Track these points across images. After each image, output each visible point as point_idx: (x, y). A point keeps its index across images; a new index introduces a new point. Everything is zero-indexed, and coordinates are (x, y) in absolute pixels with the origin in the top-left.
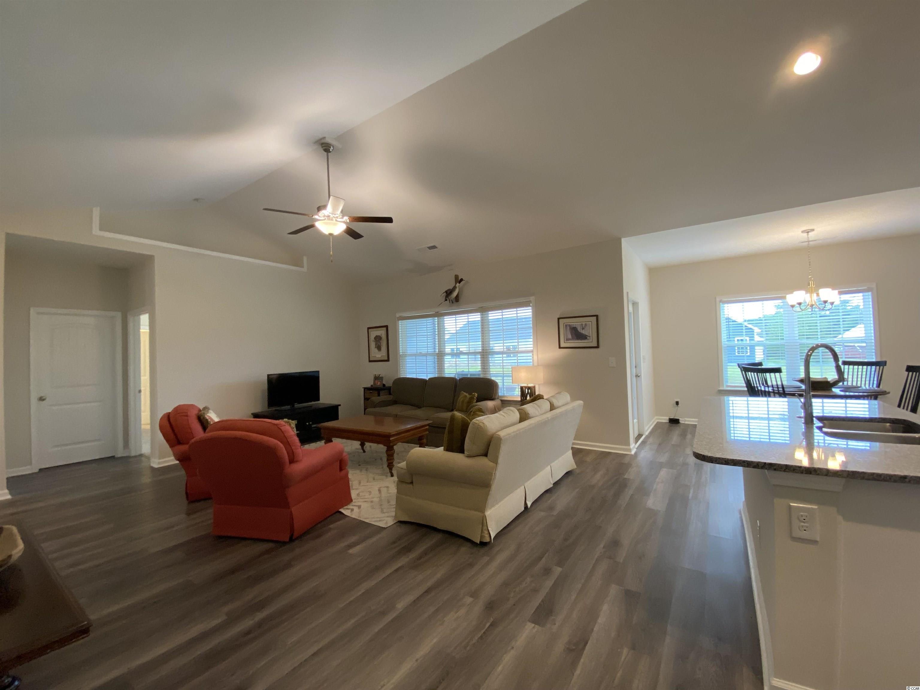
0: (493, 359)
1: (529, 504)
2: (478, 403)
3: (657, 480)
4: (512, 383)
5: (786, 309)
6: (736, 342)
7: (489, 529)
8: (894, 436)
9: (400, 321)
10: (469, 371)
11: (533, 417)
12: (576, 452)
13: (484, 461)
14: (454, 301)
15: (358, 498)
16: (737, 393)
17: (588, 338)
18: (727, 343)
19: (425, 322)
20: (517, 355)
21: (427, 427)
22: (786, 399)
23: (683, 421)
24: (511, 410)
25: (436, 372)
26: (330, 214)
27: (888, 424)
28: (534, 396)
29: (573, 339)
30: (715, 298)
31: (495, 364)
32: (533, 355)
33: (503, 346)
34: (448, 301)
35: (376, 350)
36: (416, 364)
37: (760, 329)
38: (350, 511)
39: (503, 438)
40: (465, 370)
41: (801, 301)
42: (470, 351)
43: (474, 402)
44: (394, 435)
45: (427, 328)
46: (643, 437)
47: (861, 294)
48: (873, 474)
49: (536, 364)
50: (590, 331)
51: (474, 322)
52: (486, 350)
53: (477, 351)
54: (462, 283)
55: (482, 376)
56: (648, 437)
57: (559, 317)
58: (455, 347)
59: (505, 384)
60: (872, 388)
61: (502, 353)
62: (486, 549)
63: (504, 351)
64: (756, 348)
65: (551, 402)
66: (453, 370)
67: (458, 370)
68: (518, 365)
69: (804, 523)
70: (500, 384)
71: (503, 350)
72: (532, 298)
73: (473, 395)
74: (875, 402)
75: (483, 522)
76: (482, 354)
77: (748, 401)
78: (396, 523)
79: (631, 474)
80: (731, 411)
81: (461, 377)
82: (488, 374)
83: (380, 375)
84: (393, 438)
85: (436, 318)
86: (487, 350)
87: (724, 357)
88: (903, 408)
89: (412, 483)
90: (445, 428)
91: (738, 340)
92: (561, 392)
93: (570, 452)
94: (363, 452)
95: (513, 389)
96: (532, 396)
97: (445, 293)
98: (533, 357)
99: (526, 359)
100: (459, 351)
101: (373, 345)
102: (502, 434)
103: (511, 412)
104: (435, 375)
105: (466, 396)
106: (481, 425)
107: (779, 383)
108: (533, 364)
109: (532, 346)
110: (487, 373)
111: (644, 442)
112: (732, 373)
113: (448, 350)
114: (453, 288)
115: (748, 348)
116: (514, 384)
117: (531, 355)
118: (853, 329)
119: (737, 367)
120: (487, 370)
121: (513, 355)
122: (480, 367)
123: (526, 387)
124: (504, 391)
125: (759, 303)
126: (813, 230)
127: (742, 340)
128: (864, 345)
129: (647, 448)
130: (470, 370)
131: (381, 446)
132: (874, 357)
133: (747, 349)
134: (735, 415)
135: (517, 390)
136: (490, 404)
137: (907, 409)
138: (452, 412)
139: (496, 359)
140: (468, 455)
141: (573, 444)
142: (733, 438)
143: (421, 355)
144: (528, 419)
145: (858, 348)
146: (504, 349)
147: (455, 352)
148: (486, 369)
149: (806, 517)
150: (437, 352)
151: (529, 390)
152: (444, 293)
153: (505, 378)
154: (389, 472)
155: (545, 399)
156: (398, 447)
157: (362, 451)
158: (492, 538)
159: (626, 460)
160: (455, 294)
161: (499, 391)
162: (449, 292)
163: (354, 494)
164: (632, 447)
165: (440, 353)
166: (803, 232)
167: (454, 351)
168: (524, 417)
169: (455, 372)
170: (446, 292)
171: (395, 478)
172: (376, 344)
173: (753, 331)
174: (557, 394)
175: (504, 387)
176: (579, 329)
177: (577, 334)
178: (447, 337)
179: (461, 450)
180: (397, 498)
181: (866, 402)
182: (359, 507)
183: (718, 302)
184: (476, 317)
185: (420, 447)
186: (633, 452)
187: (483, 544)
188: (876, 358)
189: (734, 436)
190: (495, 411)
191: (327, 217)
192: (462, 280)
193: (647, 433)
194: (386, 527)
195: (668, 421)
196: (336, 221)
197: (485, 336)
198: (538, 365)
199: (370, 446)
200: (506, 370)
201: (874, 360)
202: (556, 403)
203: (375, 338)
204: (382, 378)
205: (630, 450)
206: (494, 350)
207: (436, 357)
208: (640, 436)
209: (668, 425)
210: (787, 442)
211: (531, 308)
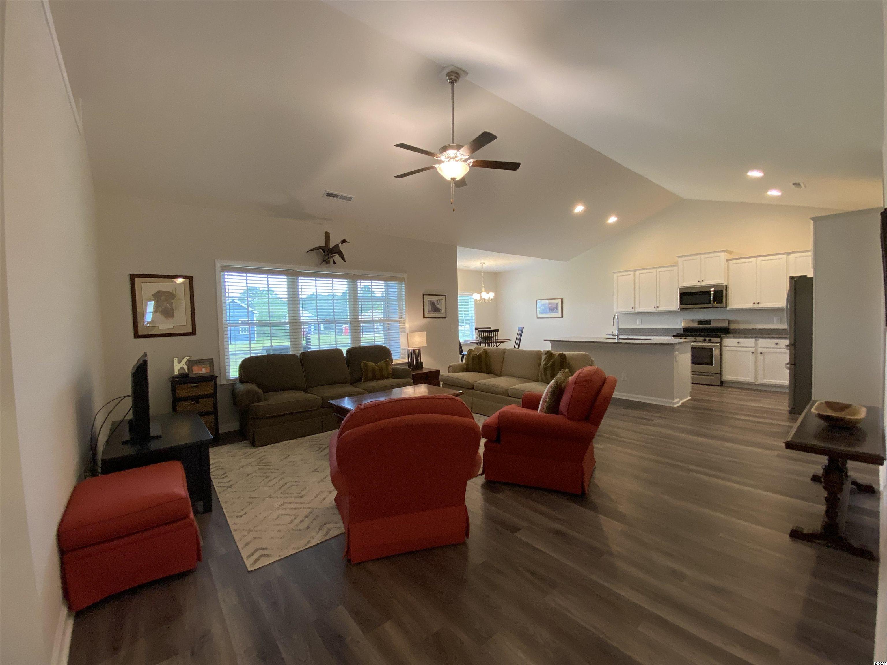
17: (441, 311)
25: (289, 346)
29: (432, 311)
33: (373, 315)
35: (158, 316)
49: (407, 331)
50: (441, 306)
52: (357, 318)
57: (423, 294)
72: (405, 275)
76: (352, 323)
98: (404, 325)
110: (359, 341)
113: (303, 317)
122: (349, 337)
126: (484, 263)
143: (260, 323)
146: (373, 318)
148: (358, 337)
150: (290, 321)
165: (295, 321)
166: (481, 263)
176: (435, 304)
177: (435, 308)
192: (344, 241)
197: (357, 305)
200: (377, 338)
206: (364, 319)
207: (288, 328)
211: (404, 283)
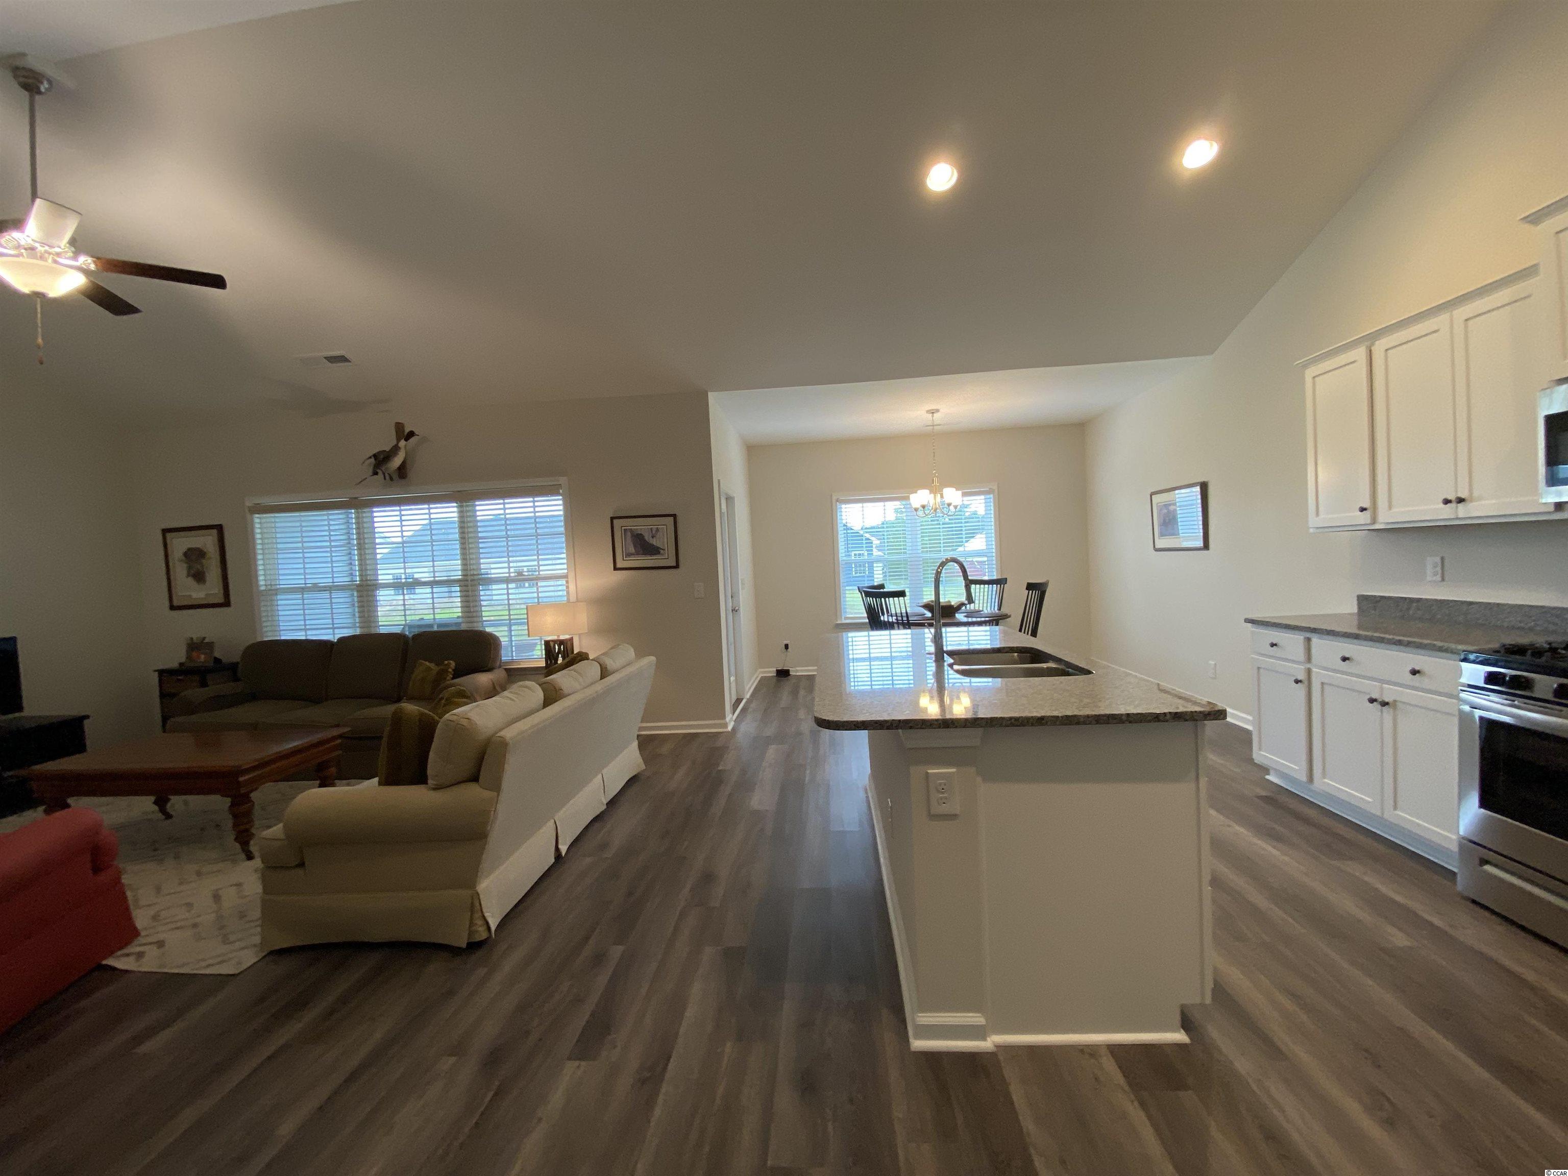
0: (488, 593)
1: (563, 849)
2: (457, 681)
3: (764, 764)
4: (529, 636)
5: (909, 514)
6: (853, 558)
7: (486, 915)
8: (1021, 668)
9: (257, 515)
10: (434, 619)
11: (569, 695)
12: (646, 743)
13: (473, 791)
14: (395, 476)
15: (156, 924)
16: (857, 627)
17: (662, 551)
18: (844, 558)
19: (326, 517)
20: (537, 584)
21: (339, 741)
22: (909, 631)
23: (794, 671)
24: (526, 687)
25: (358, 625)
26: (37, 245)
27: (1016, 654)
28: (571, 656)
29: (637, 554)
30: (831, 496)
31: (493, 602)
32: (567, 582)
33: (509, 568)
34: (380, 476)
35: (191, 581)
36: (304, 610)
37: (879, 539)
38: (132, 959)
39: (511, 742)
40: (426, 617)
41: (925, 503)
42: (437, 579)
43: (448, 678)
44: (248, 771)
45: (330, 530)
46: (744, 701)
47: (983, 497)
48: (1011, 718)
49: (573, 598)
50: (664, 540)
51: (447, 523)
52: (471, 575)
53: (452, 578)
54: (413, 440)
55: (464, 627)
56: (749, 701)
57: (612, 516)
58: (402, 571)
59: (513, 638)
60: (994, 612)
61: (507, 581)
62: (480, 953)
63: (510, 576)
64: (875, 565)
65: (602, 663)
66: (398, 618)
67: (408, 618)
68: (539, 602)
69: (943, 793)
70: (504, 640)
71: (507, 575)
72: (563, 480)
73: (446, 665)
74: (997, 628)
75: (474, 906)
76: (462, 583)
77: (869, 636)
78: (265, 956)
79: (728, 763)
80: (851, 652)
81: (416, 631)
82: (478, 622)
83: (204, 638)
84: (247, 777)
85: (353, 511)
86: (474, 575)
87: (843, 578)
88: (1024, 633)
89: (302, 865)
90: (380, 738)
91: (855, 555)
92: (618, 645)
93: (635, 744)
94: (163, 817)
95: (532, 647)
96: (568, 656)
97: (373, 460)
98: (567, 587)
99: (555, 591)
100: (412, 578)
101: (180, 571)
102: (508, 734)
103: (525, 689)
104: (356, 630)
105: (429, 669)
106: (465, 722)
107: (904, 611)
108: (568, 599)
109: (565, 566)
110: (475, 619)
111: (744, 710)
112: (851, 599)
113: (385, 575)
114: (390, 450)
115: (867, 565)
116: (532, 638)
117: (564, 582)
118: (972, 540)
119: (858, 591)
120: (475, 614)
121: (530, 585)
122: (459, 610)
123: (555, 642)
124: (512, 651)
125: (880, 505)
126: (938, 411)
127: (860, 555)
128: (985, 559)
129: (749, 717)
130: (437, 616)
131: (216, 798)
132: (995, 573)
133: (864, 566)
134: (855, 656)
135: (539, 647)
136: (483, 679)
137: (1028, 634)
138: (397, 705)
139: (494, 592)
140: (435, 785)
141: (641, 729)
142: (852, 688)
143: (316, 588)
144: (562, 698)
145: (976, 563)
146: (509, 573)
147: (403, 581)
148: (474, 612)
149: (945, 785)
150: (358, 582)
151: (562, 647)
152: (370, 457)
153: (513, 628)
154: (240, 850)
155: (592, 660)
156: (262, 795)
157: (160, 816)
158: (493, 928)
159: (719, 743)
160: (397, 461)
161: (503, 652)
162: (382, 457)
163: (141, 919)
164: (728, 719)
165: (365, 583)
166: (928, 412)
167: (401, 579)
168: (552, 696)
169: (404, 623)
170: (375, 456)
171: (257, 863)
172: (189, 568)
173: (872, 543)
174: (612, 648)
175: (512, 644)
176: (646, 538)
177: (644, 546)
178: (381, 551)
179: (420, 778)
180: (264, 902)
181: (988, 628)
182: (160, 944)
183: (834, 501)
184: (448, 512)
185: (322, 785)
186: (730, 728)
187: (474, 946)
188: (997, 576)
189: (855, 686)
190: (492, 692)
191: (26, 249)
192: (411, 434)
193: (748, 696)
194: (237, 972)
195: (775, 675)
196: (55, 262)
197: (470, 548)
198: (578, 601)
199: (186, 803)
200: (515, 612)
201: (995, 578)
202: (610, 664)
203: (185, 554)
204: (210, 645)
205: (726, 725)
206: (489, 576)
207: (355, 594)
208: (739, 701)
209: (775, 680)
210: (911, 686)
211: (561, 497)
